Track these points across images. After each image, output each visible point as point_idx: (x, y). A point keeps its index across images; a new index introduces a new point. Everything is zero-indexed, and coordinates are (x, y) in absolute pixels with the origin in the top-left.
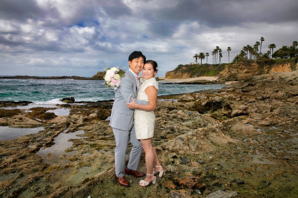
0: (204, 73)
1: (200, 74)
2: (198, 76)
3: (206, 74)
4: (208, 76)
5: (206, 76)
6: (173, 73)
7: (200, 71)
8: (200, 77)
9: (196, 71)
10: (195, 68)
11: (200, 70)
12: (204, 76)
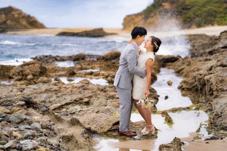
0: (215, 17)
1: (204, 21)
2: (199, 26)
3: (218, 19)
4: (224, 25)
5: (219, 25)
6: (140, 18)
7: (205, 12)
8: (204, 27)
9: (194, 14)
10: (193, 6)
11: (205, 9)
12: (213, 25)
